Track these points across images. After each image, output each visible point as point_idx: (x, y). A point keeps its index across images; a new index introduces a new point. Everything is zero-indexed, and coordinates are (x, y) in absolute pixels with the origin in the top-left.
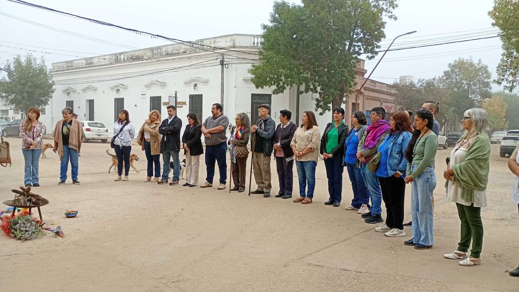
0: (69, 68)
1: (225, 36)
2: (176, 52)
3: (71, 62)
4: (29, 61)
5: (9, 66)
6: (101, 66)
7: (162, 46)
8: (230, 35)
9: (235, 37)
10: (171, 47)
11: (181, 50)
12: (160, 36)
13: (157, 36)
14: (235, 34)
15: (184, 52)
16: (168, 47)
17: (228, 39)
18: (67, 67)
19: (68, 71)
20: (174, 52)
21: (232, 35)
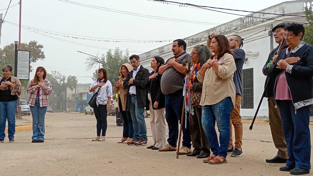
0: (148, 58)
1: (274, 6)
2: (228, 30)
3: (149, 52)
4: (117, 53)
5: (103, 59)
6: (169, 52)
7: (216, 27)
8: (279, 4)
9: (284, 5)
10: (224, 26)
11: (233, 28)
12: (189, 4)
13: (186, 4)
14: (284, 3)
15: (235, 29)
16: (221, 27)
17: (278, 8)
18: (147, 57)
19: (147, 60)
20: (226, 31)
21: (281, 4)
